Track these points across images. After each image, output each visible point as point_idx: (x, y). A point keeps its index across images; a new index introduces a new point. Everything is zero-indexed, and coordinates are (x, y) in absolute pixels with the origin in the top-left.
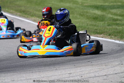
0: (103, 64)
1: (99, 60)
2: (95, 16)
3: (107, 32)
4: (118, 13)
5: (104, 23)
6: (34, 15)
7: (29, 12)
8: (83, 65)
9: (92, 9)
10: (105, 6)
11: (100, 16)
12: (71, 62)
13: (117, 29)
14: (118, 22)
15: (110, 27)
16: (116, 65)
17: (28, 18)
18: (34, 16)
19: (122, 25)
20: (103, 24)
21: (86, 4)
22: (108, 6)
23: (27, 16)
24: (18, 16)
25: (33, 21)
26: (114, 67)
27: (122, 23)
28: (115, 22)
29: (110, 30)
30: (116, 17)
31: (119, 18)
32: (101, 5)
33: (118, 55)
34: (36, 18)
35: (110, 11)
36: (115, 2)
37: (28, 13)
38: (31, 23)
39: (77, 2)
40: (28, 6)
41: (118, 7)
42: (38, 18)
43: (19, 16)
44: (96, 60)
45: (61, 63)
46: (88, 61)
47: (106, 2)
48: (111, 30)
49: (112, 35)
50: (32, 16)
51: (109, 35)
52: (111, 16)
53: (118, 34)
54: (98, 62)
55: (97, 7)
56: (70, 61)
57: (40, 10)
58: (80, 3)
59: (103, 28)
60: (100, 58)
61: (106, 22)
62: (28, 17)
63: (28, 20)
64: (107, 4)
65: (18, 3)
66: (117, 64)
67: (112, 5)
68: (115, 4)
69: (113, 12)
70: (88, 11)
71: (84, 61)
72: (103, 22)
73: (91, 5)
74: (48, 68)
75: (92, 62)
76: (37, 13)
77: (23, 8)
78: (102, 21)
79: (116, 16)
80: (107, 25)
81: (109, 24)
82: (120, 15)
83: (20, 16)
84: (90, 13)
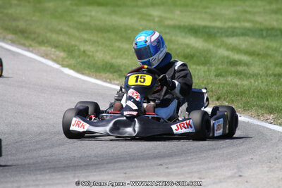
0: (195, 172)
1: (186, 161)
2: (189, 50)
3: (212, 91)
4: (244, 46)
5: (209, 70)
6: (45, 41)
7: (35, 33)
8: (146, 172)
9: (183, 34)
10: (213, 28)
11: (200, 53)
12: (117, 165)
13: (237, 85)
14: (241, 69)
15: (222, 80)
16: (224, 179)
17: (31, 49)
18: (46, 45)
19: (249, 77)
20: (204, 72)
21: (171, 23)
22: (221, 28)
23: (30, 42)
24: (7, 43)
25: (43, 57)
26: (220, 182)
27: (251, 72)
28: (233, 69)
29: (219, 87)
30: (236, 57)
31: (245, 58)
32: (205, 27)
33: (233, 152)
34: (49, 48)
35: (223, 41)
36: (238, 20)
37: (33, 36)
38: (36, 60)
39: (150, 15)
40: (34, 18)
41: (245, 33)
42: (53, 50)
43: (10, 42)
44: (178, 162)
45: (92, 165)
46: (159, 163)
47: (217, 20)
48: (223, 88)
49: (224, 100)
50: (42, 43)
51: (218, 100)
52: (226, 53)
53: (239, 98)
54: (182, 167)
55: (194, 31)
56: (115, 162)
57: (61, 30)
58: (156, 19)
59: (205, 82)
60: (189, 158)
61: (214, 68)
62: (31, 45)
63: (32, 52)
64: (218, 24)
65: (11, 11)
66: (229, 173)
67: (228, 28)
68: (237, 25)
69: (231, 44)
70: (173, 38)
71: (149, 163)
72: (206, 68)
73: (182, 24)
74: (59, 177)
75: (169, 166)
76: (54, 36)
77: (21, 24)
78: (204, 64)
79: (237, 53)
80: (215, 73)
81: (219, 71)
82: (247, 53)
83: (13, 42)
84: (178, 44)
